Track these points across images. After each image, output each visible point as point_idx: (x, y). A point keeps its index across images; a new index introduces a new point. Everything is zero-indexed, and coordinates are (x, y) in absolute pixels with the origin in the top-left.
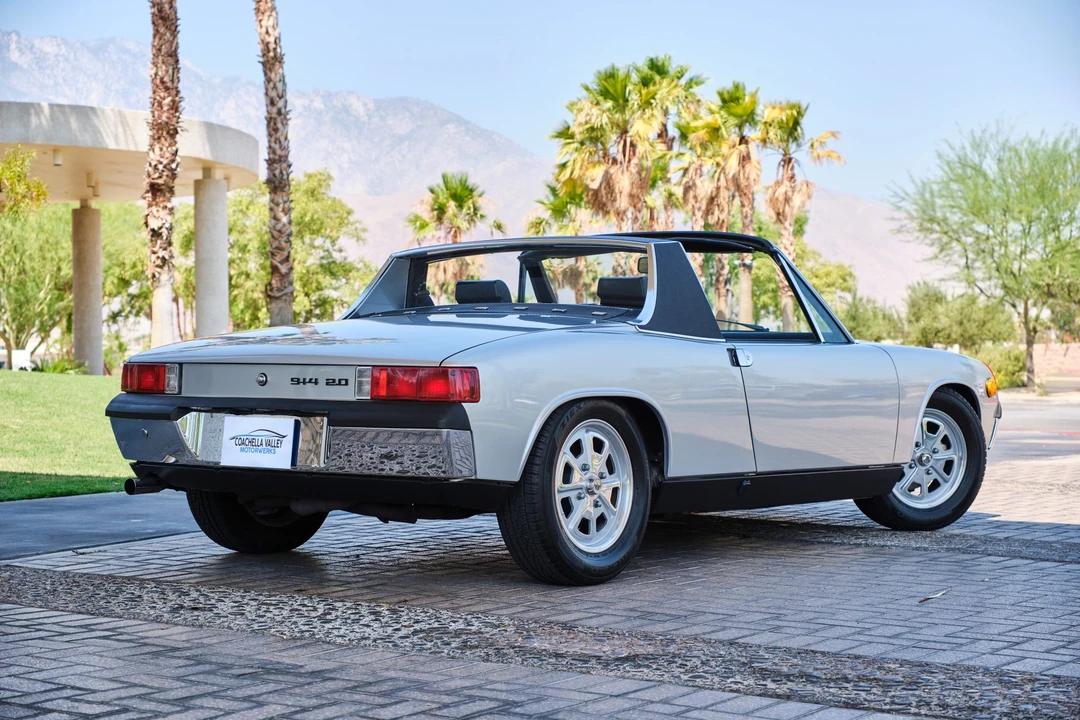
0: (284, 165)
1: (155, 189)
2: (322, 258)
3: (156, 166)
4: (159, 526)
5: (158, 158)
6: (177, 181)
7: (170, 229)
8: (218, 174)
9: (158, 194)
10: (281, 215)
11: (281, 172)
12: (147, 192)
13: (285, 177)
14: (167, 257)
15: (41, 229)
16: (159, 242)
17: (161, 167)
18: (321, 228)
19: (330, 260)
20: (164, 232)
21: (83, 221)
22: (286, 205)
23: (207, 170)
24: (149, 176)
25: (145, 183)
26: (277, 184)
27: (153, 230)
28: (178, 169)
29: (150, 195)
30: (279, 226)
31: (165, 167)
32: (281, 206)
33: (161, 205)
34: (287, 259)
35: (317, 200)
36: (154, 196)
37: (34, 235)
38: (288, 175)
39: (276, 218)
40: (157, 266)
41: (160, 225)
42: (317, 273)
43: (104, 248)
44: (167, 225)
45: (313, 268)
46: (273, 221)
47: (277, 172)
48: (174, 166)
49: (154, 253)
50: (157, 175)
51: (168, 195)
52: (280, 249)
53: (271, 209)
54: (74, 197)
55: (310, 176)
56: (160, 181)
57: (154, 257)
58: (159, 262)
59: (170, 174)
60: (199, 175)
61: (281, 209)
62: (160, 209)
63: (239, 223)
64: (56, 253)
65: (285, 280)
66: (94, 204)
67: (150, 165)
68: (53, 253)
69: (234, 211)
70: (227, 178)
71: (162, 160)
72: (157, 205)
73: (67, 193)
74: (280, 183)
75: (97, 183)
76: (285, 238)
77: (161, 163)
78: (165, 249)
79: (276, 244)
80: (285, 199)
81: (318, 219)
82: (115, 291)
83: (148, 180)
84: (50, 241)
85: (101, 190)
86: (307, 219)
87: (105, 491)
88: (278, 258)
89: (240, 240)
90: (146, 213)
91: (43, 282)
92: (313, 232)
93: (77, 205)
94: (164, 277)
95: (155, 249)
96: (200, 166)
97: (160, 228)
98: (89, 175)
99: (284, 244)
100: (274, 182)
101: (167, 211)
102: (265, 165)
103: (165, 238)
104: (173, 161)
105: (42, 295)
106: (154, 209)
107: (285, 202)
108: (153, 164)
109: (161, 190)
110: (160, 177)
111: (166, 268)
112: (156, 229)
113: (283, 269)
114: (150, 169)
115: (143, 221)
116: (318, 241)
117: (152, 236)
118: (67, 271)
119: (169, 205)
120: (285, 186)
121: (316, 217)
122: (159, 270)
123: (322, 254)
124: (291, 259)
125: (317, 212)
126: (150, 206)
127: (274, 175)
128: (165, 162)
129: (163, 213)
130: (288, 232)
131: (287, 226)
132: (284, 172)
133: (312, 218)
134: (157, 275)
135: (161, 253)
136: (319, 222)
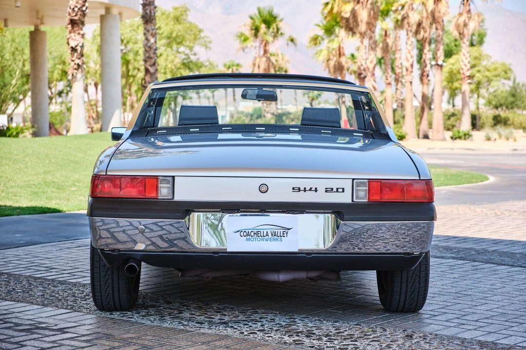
0: (152, 7)
1: (73, 23)
2: (184, 59)
3: (73, 9)
4: (28, 239)
5: (75, 4)
6: (86, 18)
7: (82, 47)
8: (115, 11)
9: (75, 25)
10: (150, 37)
11: (150, 12)
12: (69, 24)
13: (153, 14)
14: (80, 64)
15: (13, 40)
16: (76, 54)
17: (76, 9)
18: (182, 41)
19: (189, 60)
20: (79, 48)
21: (36, 37)
22: (154, 31)
23: (108, 9)
24: (70, 15)
25: (67, 20)
26: (148, 19)
27: (72, 47)
28: (87, 11)
29: (70, 26)
30: (149, 44)
31: (79, 9)
32: (151, 32)
33: (77, 32)
34: (154, 64)
35: (180, 24)
36: (73, 27)
37: (9, 45)
38: (155, 13)
39: (147, 39)
40: (75, 69)
41: (76, 44)
42: (180, 68)
43: (51, 53)
44: (81, 44)
45: (179, 65)
46: (146, 41)
47: (148, 11)
48: (84, 9)
49: (73, 61)
50: (74, 14)
51: (81, 26)
52: (150, 58)
53: (145, 34)
54: (31, 24)
55: (176, 9)
56: (76, 18)
57: (72, 64)
58: (76, 67)
59: (82, 13)
60: (103, 12)
61: (150, 34)
62: (76, 35)
63: (133, 37)
64: (22, 57)
65: (153, 76)
66: (43, 28)
67: (70, 8)
68: (20, 57)
69: (130, 31)
70: (120, 14)
71: (77, 5)
72: (74, 32)
73: (25, 22)
74: (150, 18)
75: (42, 17)
76: (153, 51)
77: (76, 7)
78: (79, 59)
79: (147, 55)
80: (153, 27)
81: (181, 35)
82: (59, 78)
83: (69, 17)
84: (19, 49)
85: (46, 20)
86: (174, 35)
87: (10, 215)
88: (148, 63)
89: (134, 48)
90: (68, 36)
91: (15, 73)
92: (179, 43)
93: (32, 28)
94: (79, 75)
95: (73, 59)
96: (104, 6)
97: (76, 46)
98: (37, 12)
99: (152, 55)
100: (146, 18)
101: (80, 36)
102: (141, 7)
103: (79, 52)
104: (84, 6)
105: (14, 82)
106: (73, 35)
107: (153, 30)
108: (72, 7)
109: (77, 23)
110: (76, 15)
111: (80, 70)
112: (74, 46)
113: (152, 70)
114: (70, 11)
115: (66, 42)
116: (182, 49)
117: (72, 51)
118: (28, 67)
119: (82, 32)
120: (153, 20)
121: (179, 34)
122: (76, 71)
123: (184, 57)
124: (156, 65)
125: (180, 31)
126: (70, 32)
127: (146, 13)
128: (79, 6)
129: (78, 37)
130: (154, 48)
131: (154, 44)
132: (152, 12)
133: (177, 34)
134: (75, 74)
135: (77, 61)
136: (181, 37)
